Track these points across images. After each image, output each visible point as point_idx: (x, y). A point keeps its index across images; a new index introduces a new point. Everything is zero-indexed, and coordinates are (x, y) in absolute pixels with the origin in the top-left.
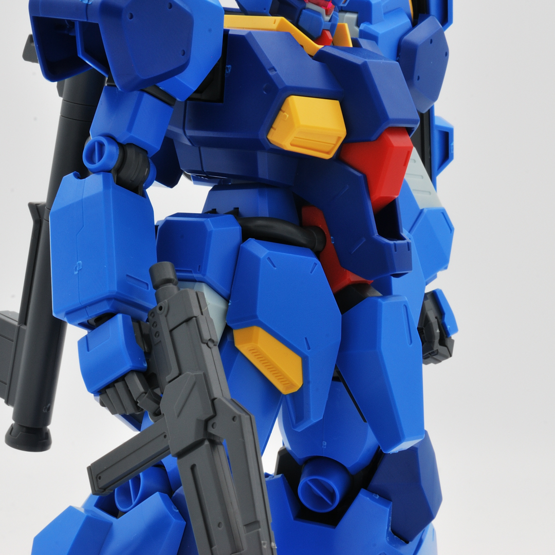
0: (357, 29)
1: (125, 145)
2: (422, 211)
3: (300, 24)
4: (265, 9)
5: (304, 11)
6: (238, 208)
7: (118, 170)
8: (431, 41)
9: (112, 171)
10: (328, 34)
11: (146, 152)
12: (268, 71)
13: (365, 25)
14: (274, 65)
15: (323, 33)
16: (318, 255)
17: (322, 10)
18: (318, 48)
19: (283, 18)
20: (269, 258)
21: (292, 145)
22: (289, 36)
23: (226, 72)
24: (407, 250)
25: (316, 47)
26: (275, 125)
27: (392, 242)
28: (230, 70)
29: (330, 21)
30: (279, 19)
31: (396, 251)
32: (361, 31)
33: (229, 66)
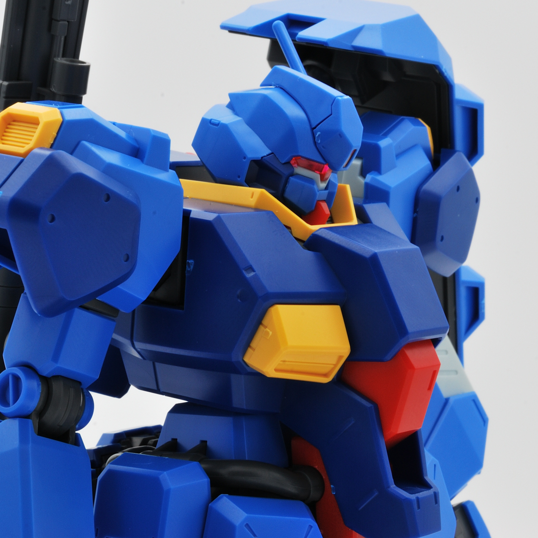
0: (362, 181)
1: (50, 378)
2: (447, 400)
3: (287, 195)
4: (239, 177)
5: (292, 179)
6: (206, 442)
7: (41, 412)
8: (458, 189)
9: (33, 416)
10: (324, 206)
11: (80, 383)
12: (244, 271)
13: (372, 176)
14: (252, 262)
15: (318, 206)
16: (314, 509)
17: (316, 176)
18: (311, 230)
19: (264, 191)
20: (247, 525)
21: (276, 370)
22: (271, 216)
23: (188, 269)
24: (434, 503)
25: (307, 229)
26: (254, 344)
27: (413, 497)
28: (192, 267)
29: (326, 188)
30: (259, 192)
31: (419, 508)
32: (367, 185)
33: (191, 261)
